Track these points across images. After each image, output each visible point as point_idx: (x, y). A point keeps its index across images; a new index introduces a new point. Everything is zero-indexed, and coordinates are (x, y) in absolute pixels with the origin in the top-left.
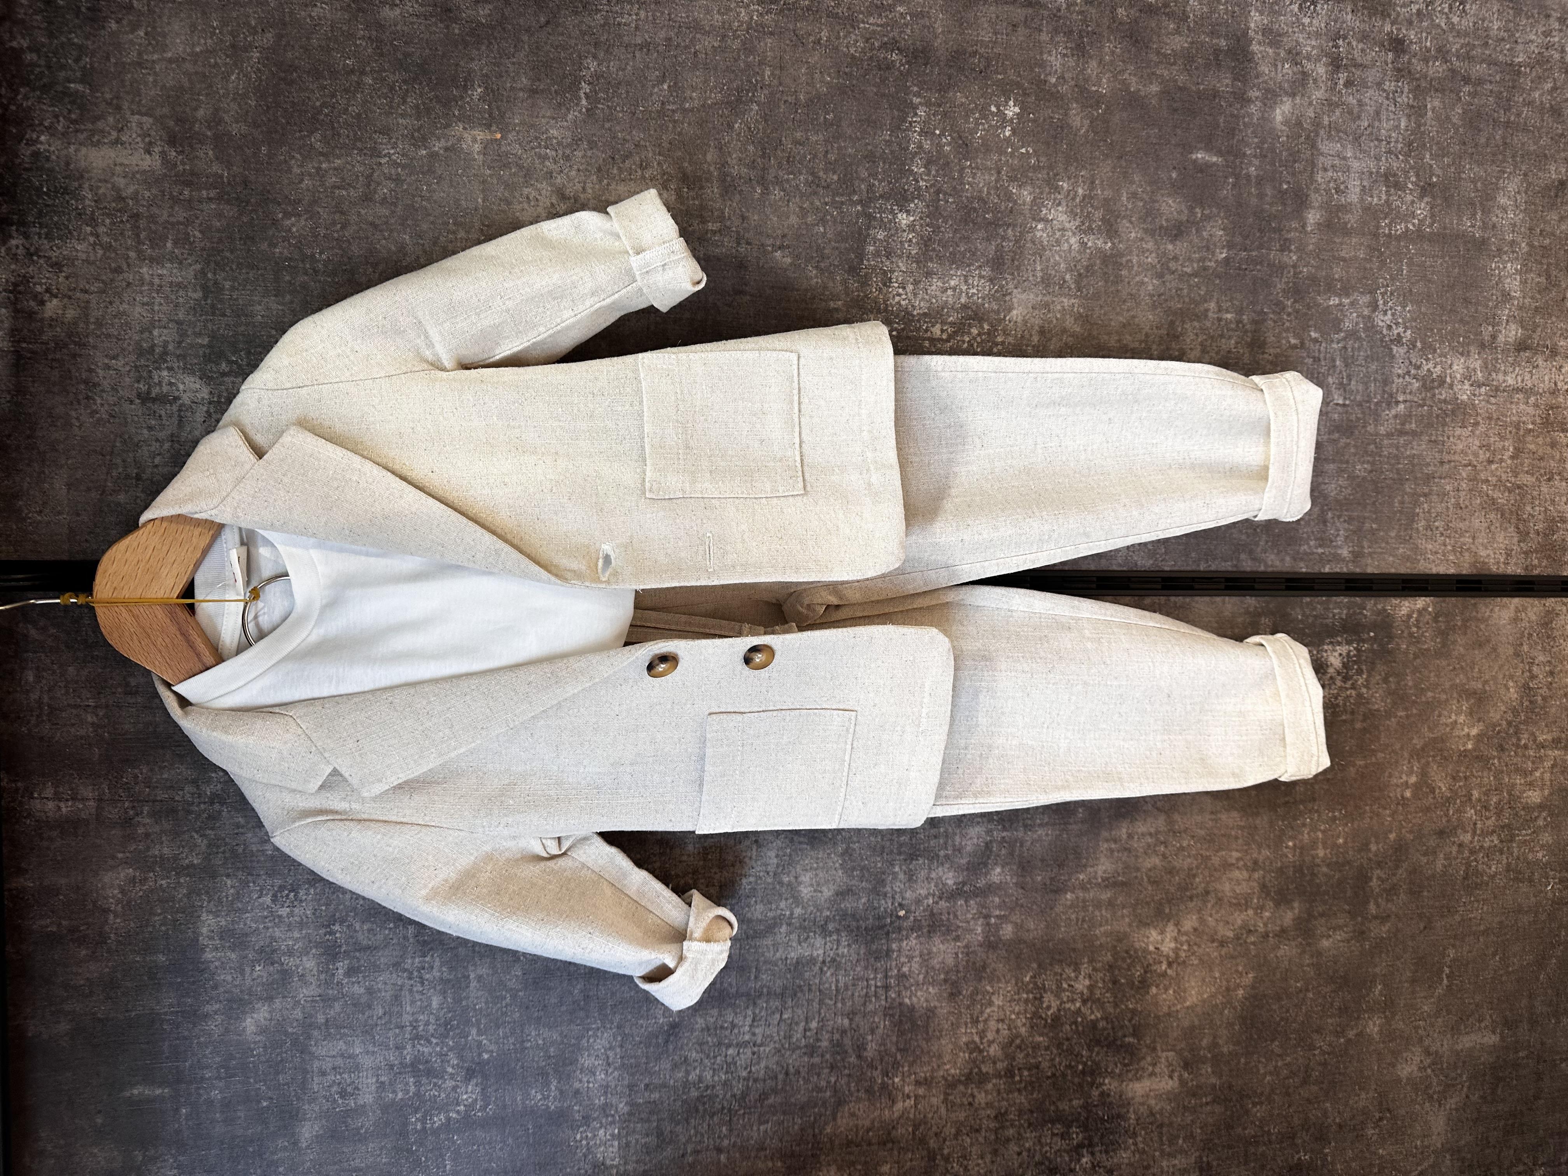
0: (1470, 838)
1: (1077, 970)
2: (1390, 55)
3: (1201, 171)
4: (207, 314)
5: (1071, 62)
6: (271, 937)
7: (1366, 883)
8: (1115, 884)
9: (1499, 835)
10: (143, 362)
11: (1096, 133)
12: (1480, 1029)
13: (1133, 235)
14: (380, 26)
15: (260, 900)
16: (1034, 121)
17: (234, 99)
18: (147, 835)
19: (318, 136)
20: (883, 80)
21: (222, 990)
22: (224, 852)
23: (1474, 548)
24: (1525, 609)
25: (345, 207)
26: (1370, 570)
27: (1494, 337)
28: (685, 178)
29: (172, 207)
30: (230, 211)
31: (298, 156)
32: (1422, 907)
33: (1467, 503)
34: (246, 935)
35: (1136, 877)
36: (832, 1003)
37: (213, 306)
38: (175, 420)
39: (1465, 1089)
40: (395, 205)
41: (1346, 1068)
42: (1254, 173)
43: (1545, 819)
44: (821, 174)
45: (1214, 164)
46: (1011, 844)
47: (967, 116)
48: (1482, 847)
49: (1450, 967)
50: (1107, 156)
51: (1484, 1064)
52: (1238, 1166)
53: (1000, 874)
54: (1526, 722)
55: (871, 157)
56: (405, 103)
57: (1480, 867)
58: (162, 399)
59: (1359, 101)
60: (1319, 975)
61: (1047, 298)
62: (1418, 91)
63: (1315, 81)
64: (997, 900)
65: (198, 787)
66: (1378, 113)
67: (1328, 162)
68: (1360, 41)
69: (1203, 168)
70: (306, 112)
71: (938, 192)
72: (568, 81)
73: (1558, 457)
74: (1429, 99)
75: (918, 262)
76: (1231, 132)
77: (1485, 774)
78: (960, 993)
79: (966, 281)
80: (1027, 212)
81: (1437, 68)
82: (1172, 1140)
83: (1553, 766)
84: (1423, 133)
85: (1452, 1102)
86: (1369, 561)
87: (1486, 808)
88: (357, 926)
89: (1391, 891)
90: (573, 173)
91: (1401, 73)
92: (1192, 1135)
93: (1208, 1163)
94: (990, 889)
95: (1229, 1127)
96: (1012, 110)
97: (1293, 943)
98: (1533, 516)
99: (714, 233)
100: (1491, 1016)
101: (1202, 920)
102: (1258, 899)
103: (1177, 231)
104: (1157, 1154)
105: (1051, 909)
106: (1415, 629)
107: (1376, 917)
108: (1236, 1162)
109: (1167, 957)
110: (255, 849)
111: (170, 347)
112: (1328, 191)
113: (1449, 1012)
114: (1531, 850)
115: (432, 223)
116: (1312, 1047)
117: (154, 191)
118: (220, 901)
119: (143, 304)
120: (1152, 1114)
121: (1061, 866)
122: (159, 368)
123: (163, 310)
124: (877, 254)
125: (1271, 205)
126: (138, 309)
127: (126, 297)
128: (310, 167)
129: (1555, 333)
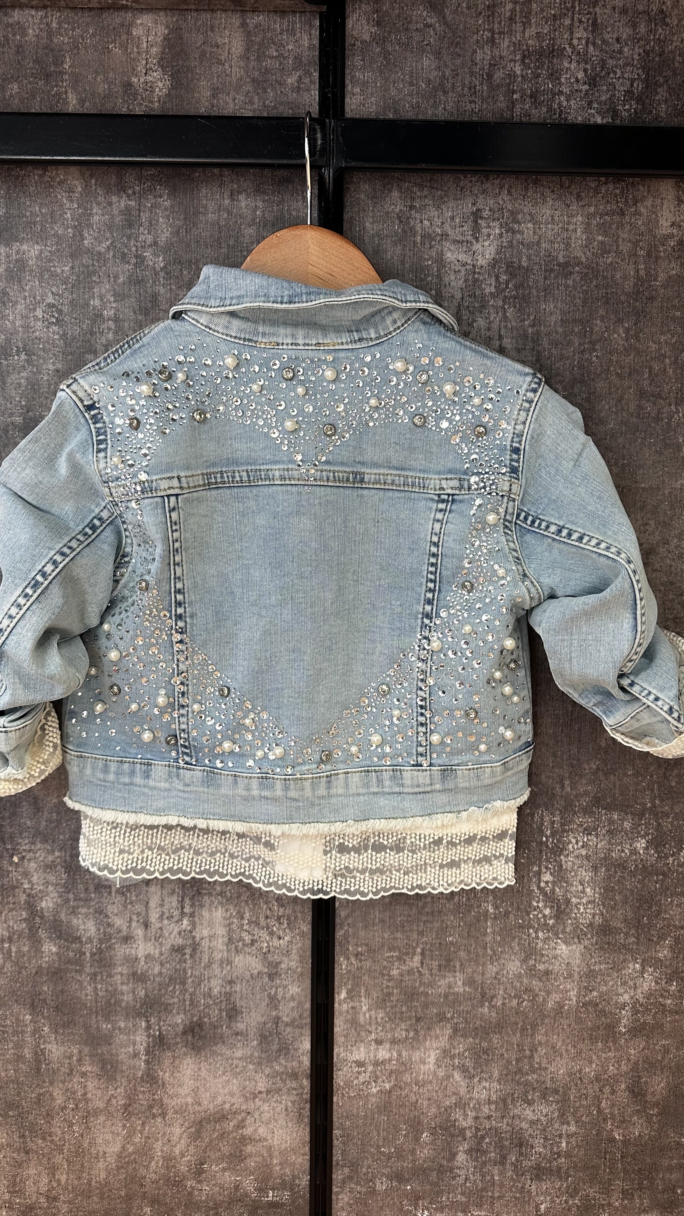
4: (546, 265)
6: (16, 302)
8: (38, 1062)
10: (506, 214)
13: (633, 1052)
15: (50, 294)
18: (110, 204)
22: (93, 265)
25: (634, 377)
29: (630, 241)
31: (674, 341)
34: (20, 281)
35: (44, 1082)
37: (552, 270)
38: (460, 238)
40: (638, 416)
46: (79, 962)
53: (50, 951)
58: (476, 228)
61: (576, 976)
64: (26, 949)
65: (151, 246)
71: (664, 874)
75: (605, 858)
79: (589, 902)
80: (650, 954)
88: (24, 374)
90: (668, 562)
94: (36, 942)
103: (637, 1093)
105: (16, 1001)
110: (95, 290)
111: (518, 236)
115: (624, 446)
117: (642, 228)
118: (50, 261)
119: (552, 216)
121: (57, 1009)
122: (501, 226)
123: (549, 231)
124: (611, 822)
125: (663, 1179)
126: (548, 212)
127: (558, 203)
128: (666, 350)
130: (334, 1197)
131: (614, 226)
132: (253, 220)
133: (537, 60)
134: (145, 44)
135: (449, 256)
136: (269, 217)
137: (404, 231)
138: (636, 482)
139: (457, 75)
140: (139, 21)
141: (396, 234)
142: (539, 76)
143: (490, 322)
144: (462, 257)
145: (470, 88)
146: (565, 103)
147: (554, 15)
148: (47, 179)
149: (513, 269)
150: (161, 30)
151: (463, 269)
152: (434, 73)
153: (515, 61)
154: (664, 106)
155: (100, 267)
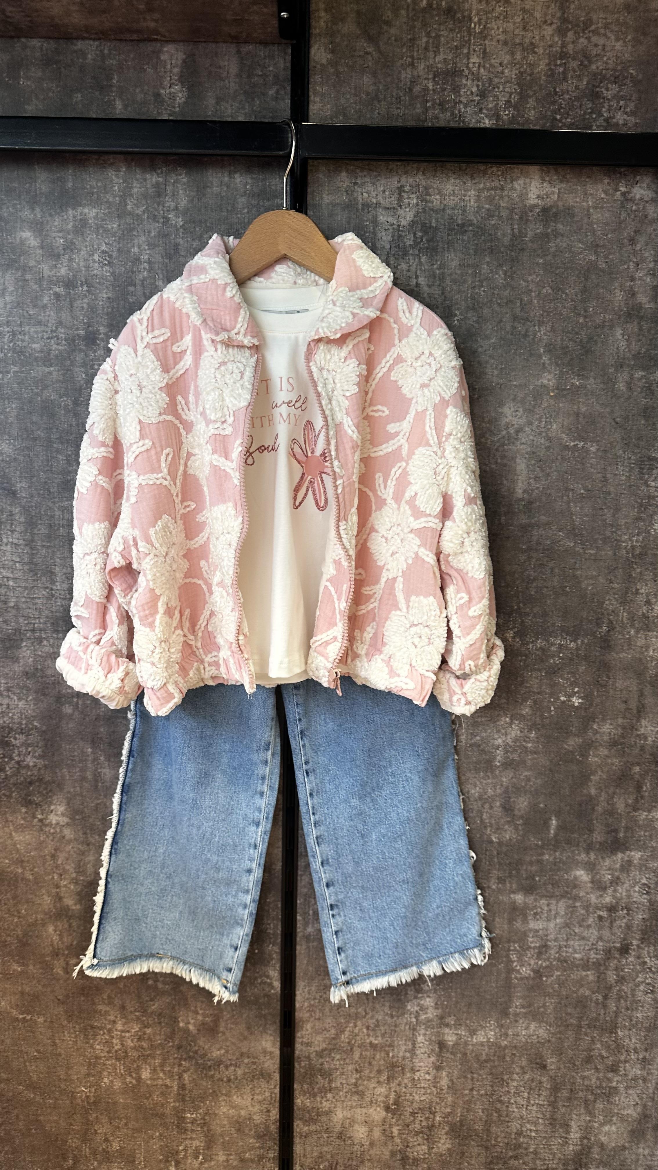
0: (119, 1028)
1: (40, 757)
2: (618, 945)
3: (545, 823)
4: (449, 226)
5: (606, 738)
6: (80, 249)
8: (96, 781)
9: (120, 1050)
10: (421, 189)
11: (564, 754)
13: (504, 780)
14: (611, 327)
15: (103, 244)
16: (571, 715)
17: (568, 245)
18: (145, 180)
19: (550, 291)
20: (590, 621)
21: (49, 219)
22: (133, 223)
23: (312, 1019)
24: (272, 1058)
25: (510, 305)
26: (298, 947)
27: (447, 1025)
28: (530, 503)
29: (508, 208)
30: (506, 240)
31: (538, 280)
34: (82, 235)
36: (25, 594)
37: (453, 229)
38: (389, 206)
40: (512, 334)
42: (544, 858)
43: (131, 1082)
45: (549, 832)
47: (572, 673)
48: (113, 1037)
49: (31, 1019)
50: (551, 761)
54: (197, 1063)
55: (545, 614)
56: (569, 340)
57: (99, 1037)
58: (400, 199)
59: (590, 926)
60: (29, 925)
62: (597, 964)
63: (601, 896)
65: (173, 210)
66: (583, 938)
67: (553, 907)
68: (626, 923)
69: (546, 824)
70: (563, 284)
72: (584, 434)
73: (371, 1075)
74: (593, 972)
76: (569, 842)
77: (163, 1037)
78: (27, 679)
80: (516, 711)
81: (612, 977)
83: (166, 1086)
84: (572, 969)
86: (304, 947)
87: (139, 1039)
88: (86, 300)
90: (531, 438)
91: (608, 952)
96: (576, 701)
97: (51, 906)
98: (333, 1060)
101: (70, 841)
103: (508, 809)
105: (82, 739)
106: (259, 981)
109: (46, 819)
110: (135, 241)
111: (430, 205)
112: (535, 907)
114: (109, 1074)
115: (502, 356)
117: (517, 199)
118: (103, 220)
119: (453, 191)
121: (110, 744)
122: (418, 198)
123: (451, 201)
125: (526, 870)
126: (451, 188)
127: (457, 181)
128: (532, 286)
129: (450, 1068)
130: (299, 878)
131: (497, 198)
132: (245, 192)
133: (444, 78)
134: (169, 66)
135: (381, 218)
136: (256, 190)
137: (350, 201)
138: (510, 381)
139: (388, 89)
140: (165, 49)
141: (344, 202)
142: (445, 90)
143: (410, 266)
144: (391, 219)
145: (396, 99)
146: (463, 110)
147: (456, 46)
148: (101, 162)
149: (426, 228)
150: (181, 56)
151: (391, 228)
152: (372, 88)
153: (428, 79)
154: (533, 112)
155: (138, 225)
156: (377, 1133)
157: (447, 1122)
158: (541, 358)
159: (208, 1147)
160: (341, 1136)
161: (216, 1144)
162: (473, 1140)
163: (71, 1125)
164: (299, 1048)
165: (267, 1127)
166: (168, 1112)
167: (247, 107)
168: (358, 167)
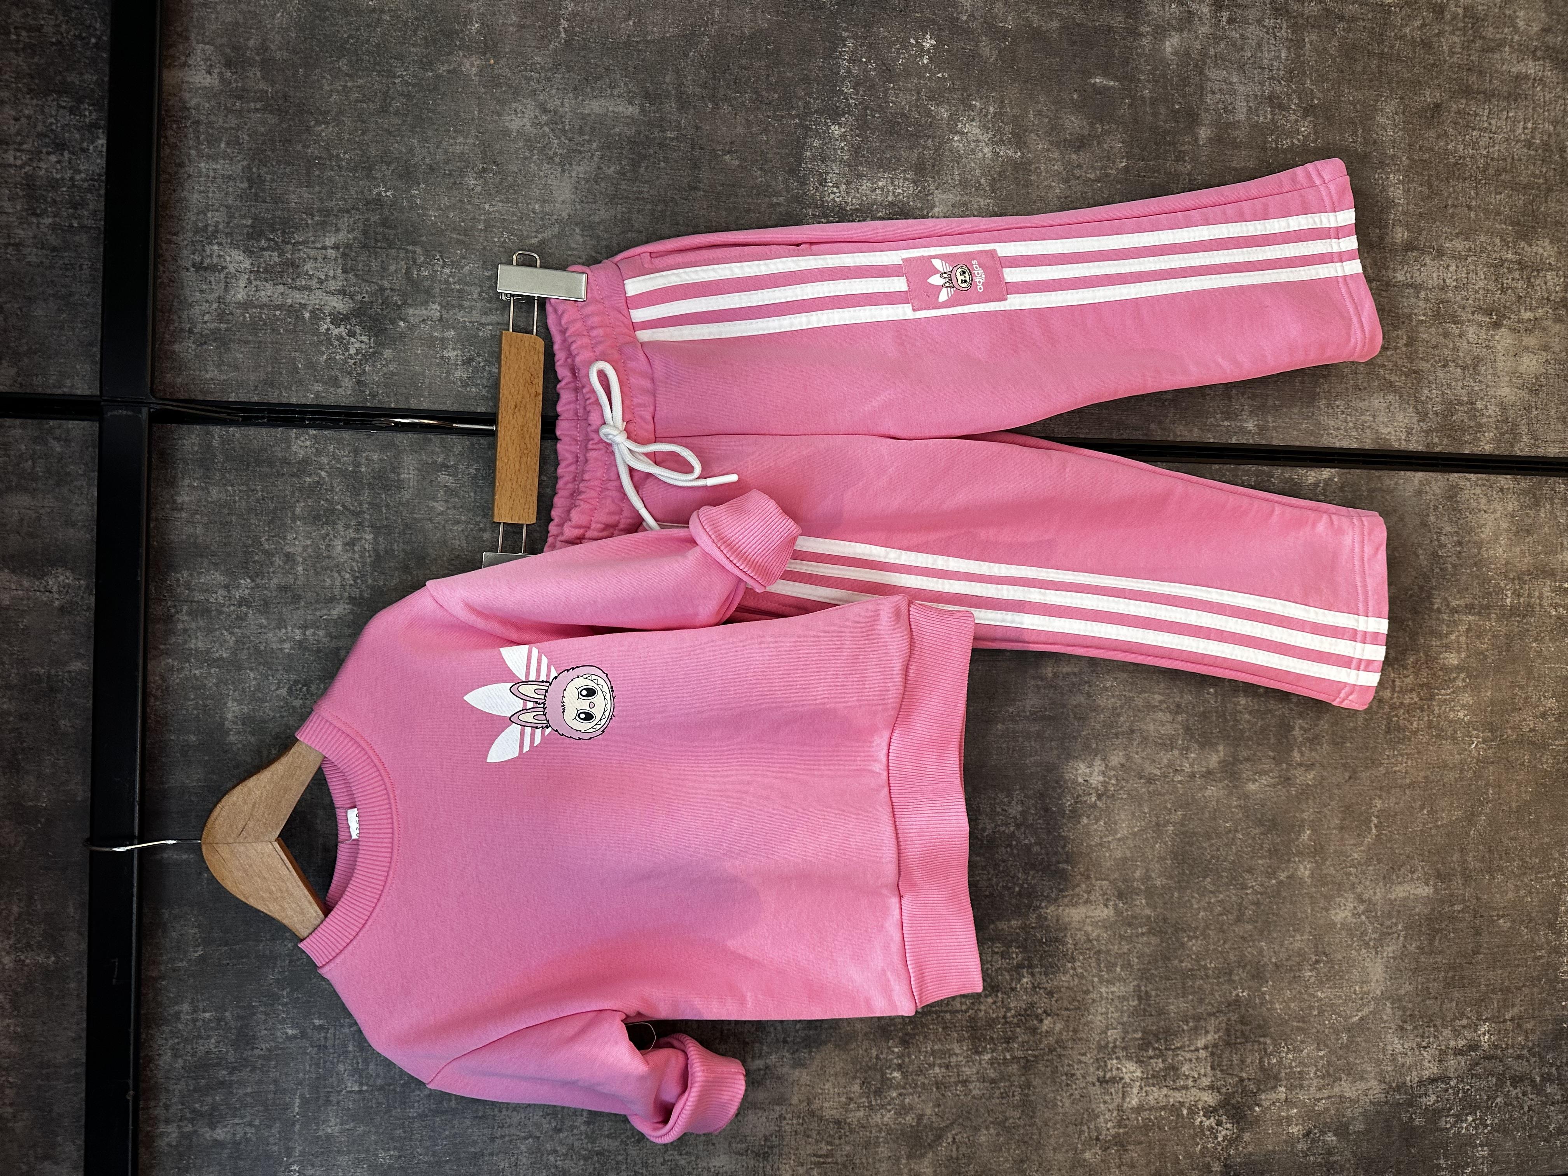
1: (1010, 796)
3: (1100, 94)
4: (251, 200)
5: (980, 3)
6: (286, 725)
7: (1290, 731)
8: (1042, 718)
9: (1419, 694)
10: (198, 238)
11: (1003, 62)
12: (1412, 879)
13: (1040, 146)
15: (278, 692)
16: (948, 51)
17: (278, 32)
18: (185, 630)
19: (345, 61)
22: (248, 649)
23: (1374, 425)
24: (1428, 483)
25: (365, 117)
26: (1275, 442)
27: (1382, 238)
28: (647, 95)
29: (226, 116)
30: (272, 119)
31: (329, 77)
32: (1346, 757)
33: (1365, 384)
34: (265, 722)
37: (256, 194)
38: (222, 285)
39: (1401, 938)
40: (406, 115)
41: (1279, 909)
42: (1148, 95)
43: (1464, 680)
44: (764, 93)
45: (1112, 87)
47: (890, 47)
48: (1402, 703)
49: (1377, 817)
50: (1015, 80)
51: (1419, 914)
52: (1176, 997)
54: (1436, 588)
55: (806, 80)
56: (415, 34)
57: (1401, 722)
58: (213, 268)
59: (1242, 35)
60: (1247, 817)
61: (965, 198)
62: (1295, 27)
63: (1200, 18)
65: (229, 591)
66: (1259, 45)
67: (1216, 86)
69: (1100, 91)
70: (336, 42)
71: (866, 109)
72: (549, 18)
73: (1451, 346)
74: (1306, 34)
75: (849, 166)
76: (1126, 61)
77: (1400, 634)
79: (892, 183)
80: (945, 126)
81: (1312, 9)
82: (1110, 967)
83: (1468, 630)
84: (1303, 62)
85: (1390, 950)
86: (1275, 434)
87: (1405, 668)
89: (1314, 741)
90: (554, 91)
91: (1279, 11)
92: (1129, 964)
93: (1147, 992)
95: (1166, 959)
96: (929, 42)
97: (1220, 785)
98: (1431, 399)
99: (672, 139)
100: (1423, 868)
101: (1128, 758)
102: (1183, 740)
103: (1080, 143)
104: (1096, 979)
107: (1301, 765)
108: (1174, 993)
109: (1097, 789)
110: (275, 647)
111: (221, 227)
112: (1216, 111)
113: (1379, 861)
114: (1452, 709)
116: (1244, 887)
117: (212, 103)
118: (244, 691)
119: (200, 192)
120: (1091, 941)
122: (211, 243)
123: (215, 196)
124: (813, 158)
125: (1165, 122)
126: (196, 196)
127: (187, 186)
128: (338, 85)
129: (1440, 236)
130: (1179, 439)
131: (211, 131)
132: (202, 489)
133: (37, 201)
134: (20, 592)
135: (241, 296)
136: (200, 472)
137: (215, 340)
138: (473, 119)
139: (52, 282)
141: (217, 348)
142: (54, 201)
143: (309, 257)
144: (242, 283)
145: (67, 269)
146: (83, 175)
148: (159, 693)
149: (255, 234)
151: (254, 283)
152: (51, 304)
153: (39, 223)
154: (87, 77)
155: (251, 641)
156: (1531, 341)
157: (1515, 243)
158: (441, 76)
159: (1552, 574)
160: (1535, 391)
161: (1547, 564)
162: (1539, 208)
163: (1522, 764)
164: (1415, 445)
165: (1524, 492)
166: (1504, 630)
167: (78, 483)
168: (167, 327)
